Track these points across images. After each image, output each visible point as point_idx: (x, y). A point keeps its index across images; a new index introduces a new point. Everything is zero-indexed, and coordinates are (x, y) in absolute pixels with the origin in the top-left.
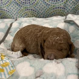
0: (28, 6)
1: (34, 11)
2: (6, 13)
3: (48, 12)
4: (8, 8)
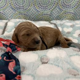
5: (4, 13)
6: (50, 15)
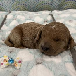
0: (21, 1)
1: (26, 6)
3: (38, 7)
5: (2, 4)
6: (50, 4)
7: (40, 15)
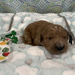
0: (30, 3)
1: (35, 8)
2: (9, 8)
4: (11, 3)
5: (11, 6)
6: (61, 6)
7: (46, 17)
